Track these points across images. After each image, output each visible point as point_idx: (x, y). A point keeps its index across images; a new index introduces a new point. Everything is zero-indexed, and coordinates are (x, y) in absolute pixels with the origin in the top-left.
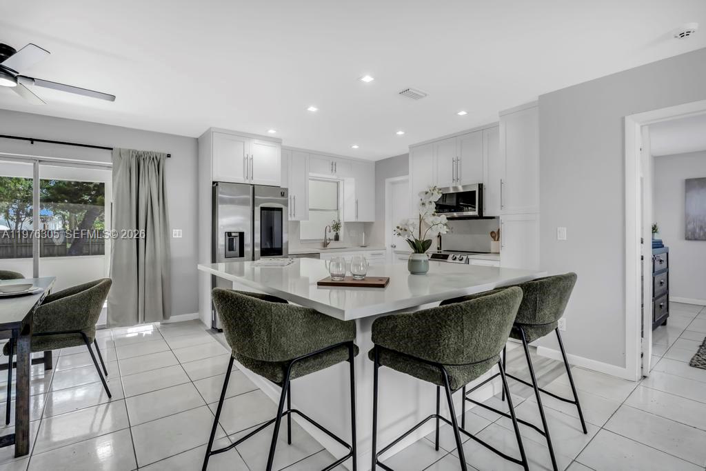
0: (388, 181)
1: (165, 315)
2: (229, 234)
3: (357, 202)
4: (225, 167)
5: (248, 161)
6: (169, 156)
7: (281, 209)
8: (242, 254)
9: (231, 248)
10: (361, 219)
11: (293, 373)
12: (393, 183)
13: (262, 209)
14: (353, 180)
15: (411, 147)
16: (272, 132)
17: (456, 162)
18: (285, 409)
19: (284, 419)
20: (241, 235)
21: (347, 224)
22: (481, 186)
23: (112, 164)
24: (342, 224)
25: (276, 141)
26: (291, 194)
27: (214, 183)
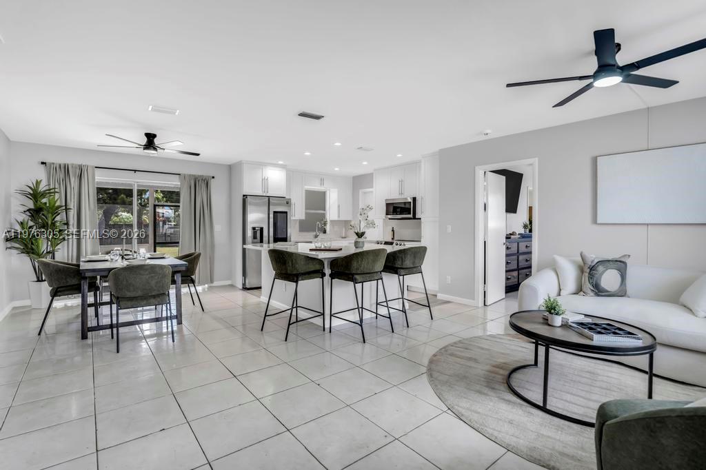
0: (361, 191)
1: (212, 281)
2: (254, 228)
3: (339, 206)
4: (251, 185)
5: (265, 181)
6: (213, 177)
7: (286, 213)
8: (261, 241)
9: (255, 237)
10: (342, 218)
11: (300, 278)
12: (365, 193)
13: (275, 212)
14: (336, 190)
15: (375, 170)
16: (281, 162)
17: (401, 182)
18: (295, 306)
19: (295, 310)
20: (262, 229)
21: (332, 222)
22: (414, 199)
23: (179, 183)
24: (328, 222)
25: (283, 167)
26: (293, 202)
27: (244, 196)
